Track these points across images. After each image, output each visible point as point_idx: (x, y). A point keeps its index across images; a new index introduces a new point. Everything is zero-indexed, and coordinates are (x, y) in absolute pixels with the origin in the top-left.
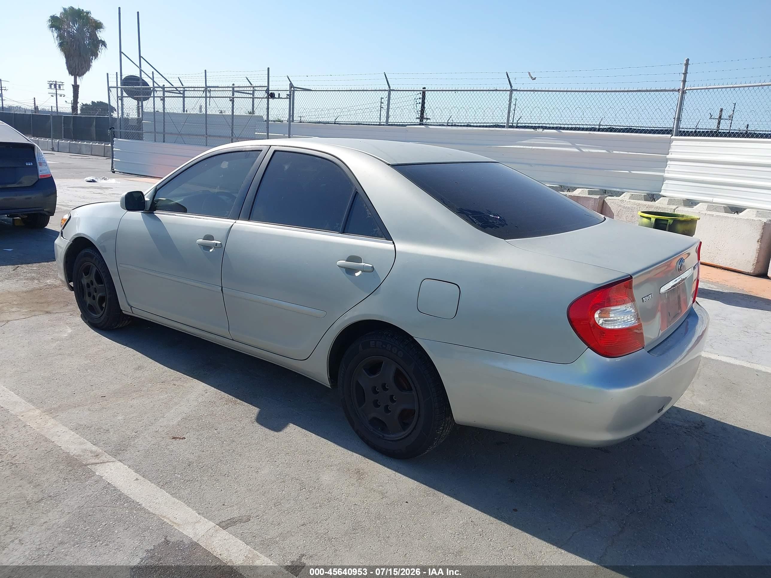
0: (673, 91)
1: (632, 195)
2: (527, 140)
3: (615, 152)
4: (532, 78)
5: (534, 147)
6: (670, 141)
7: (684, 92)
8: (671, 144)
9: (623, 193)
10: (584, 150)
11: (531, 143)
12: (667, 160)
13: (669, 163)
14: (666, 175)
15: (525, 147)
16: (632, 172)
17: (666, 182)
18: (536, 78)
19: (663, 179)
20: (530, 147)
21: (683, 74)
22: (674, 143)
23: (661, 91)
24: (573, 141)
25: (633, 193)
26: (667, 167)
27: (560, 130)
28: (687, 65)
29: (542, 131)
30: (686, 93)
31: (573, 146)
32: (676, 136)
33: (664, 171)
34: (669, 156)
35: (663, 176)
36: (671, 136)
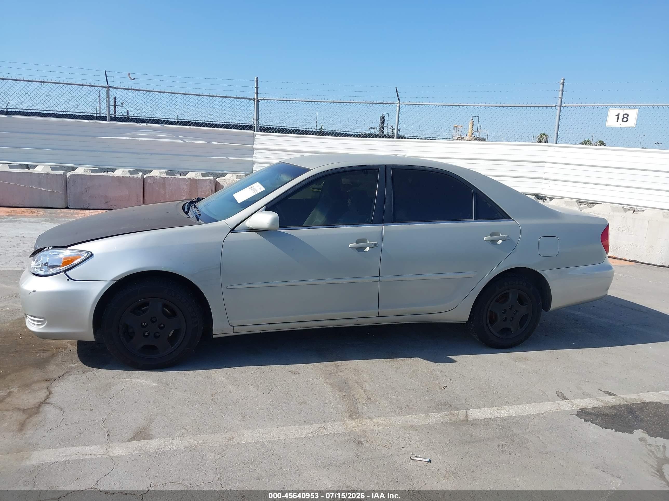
0: (250, 99)
1: (237, 175)
2: (131, 132)
3: (213, 143)
4: (130, 78)
5: (140, 139)
6: (254, 136)
7: (258, 101)
8: (255, 138)
9: (226, 174)
10: (187, 141)
11: (137, 135)
12: (253, 149)
13: (255, 151)
14: (254, 160)
15: (131, 138)
16: (229, 158)
17: (255, 165)
18: (134, 79)
19: (253, 163)
20: (137, 139)
21: (256, 88)
22: (257, 137)
23: (242, 98)
24: (177, 134)
25: (237, 174)
26: (255, 153)
27: (163, 125)
28: (257, 81)
29: (145, 125)
30: (259, 101)
31: (177, 138)
32: (258, 132)
33: (252, 157)
34: (254, 146)
35: (252, 161)
36: (253, 131)
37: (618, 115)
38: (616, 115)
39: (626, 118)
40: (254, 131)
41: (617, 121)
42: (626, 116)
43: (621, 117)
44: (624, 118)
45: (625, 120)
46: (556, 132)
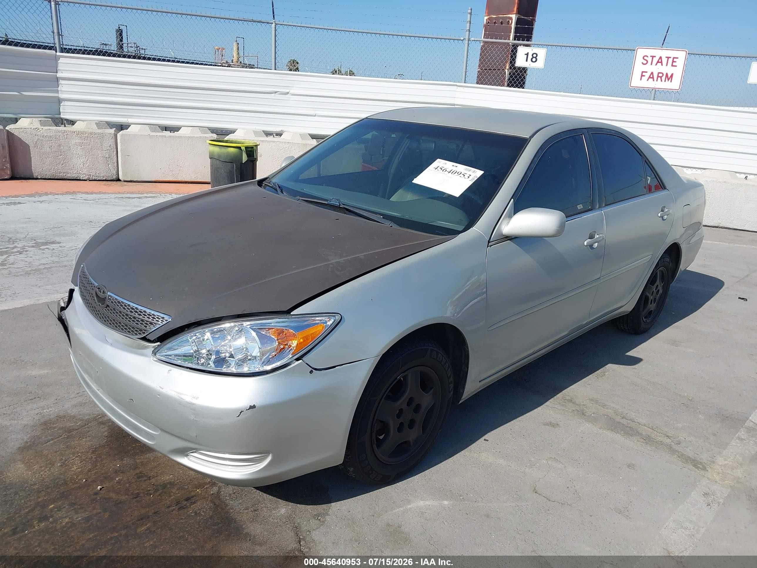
6: (57, 58)
8: (59, 62)
9: (19, 119)
12: (57, 79)
13: (61, 82)
14: (61, 96)
16: (22, 93)
17: (63, 103)
19: (59, 101)
22: (61, 60)
26: (61, 86)
32: (62, 52)
33: (57, 92)
34: (59, 75)
35: (58, 97)
36: (54, 52)
37: (527, 54)
38: (525, 54)
39: (535, 57)
40: (56, 52)
41: (527, 61)
42: (535, 56)
43: (530, 57)
44: (533, 57)
45: (534, 60)
46: (464, 70)
